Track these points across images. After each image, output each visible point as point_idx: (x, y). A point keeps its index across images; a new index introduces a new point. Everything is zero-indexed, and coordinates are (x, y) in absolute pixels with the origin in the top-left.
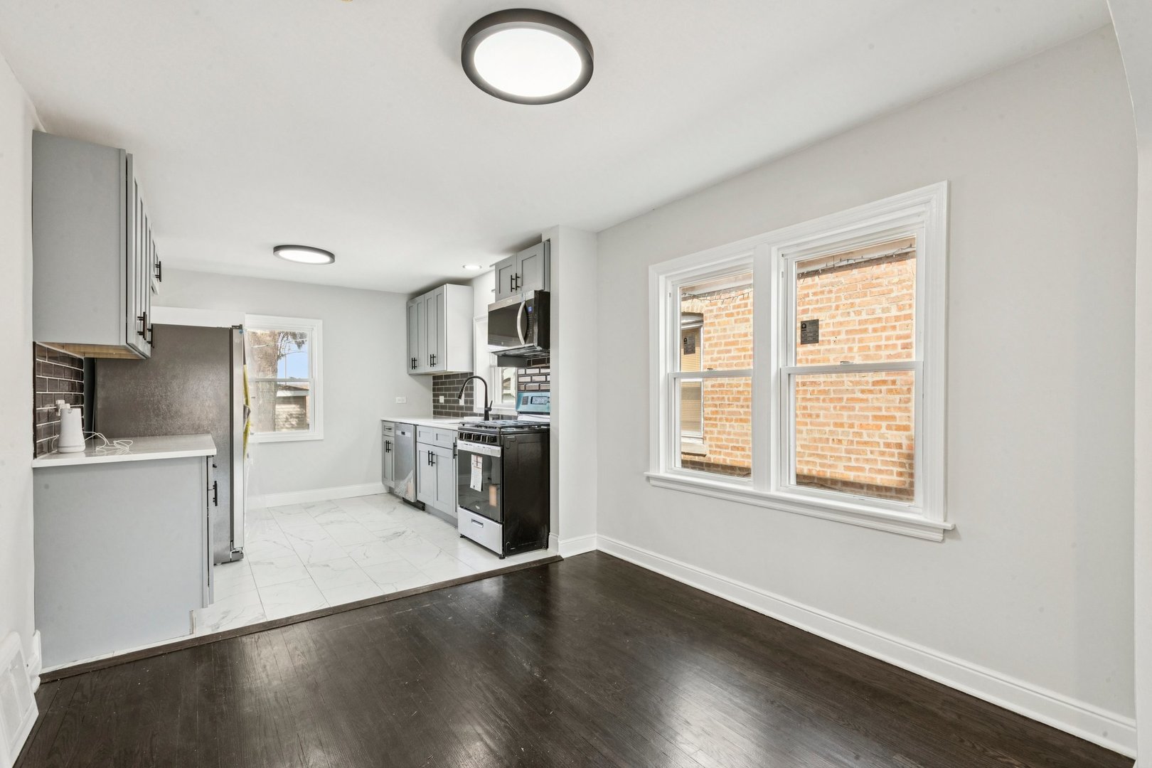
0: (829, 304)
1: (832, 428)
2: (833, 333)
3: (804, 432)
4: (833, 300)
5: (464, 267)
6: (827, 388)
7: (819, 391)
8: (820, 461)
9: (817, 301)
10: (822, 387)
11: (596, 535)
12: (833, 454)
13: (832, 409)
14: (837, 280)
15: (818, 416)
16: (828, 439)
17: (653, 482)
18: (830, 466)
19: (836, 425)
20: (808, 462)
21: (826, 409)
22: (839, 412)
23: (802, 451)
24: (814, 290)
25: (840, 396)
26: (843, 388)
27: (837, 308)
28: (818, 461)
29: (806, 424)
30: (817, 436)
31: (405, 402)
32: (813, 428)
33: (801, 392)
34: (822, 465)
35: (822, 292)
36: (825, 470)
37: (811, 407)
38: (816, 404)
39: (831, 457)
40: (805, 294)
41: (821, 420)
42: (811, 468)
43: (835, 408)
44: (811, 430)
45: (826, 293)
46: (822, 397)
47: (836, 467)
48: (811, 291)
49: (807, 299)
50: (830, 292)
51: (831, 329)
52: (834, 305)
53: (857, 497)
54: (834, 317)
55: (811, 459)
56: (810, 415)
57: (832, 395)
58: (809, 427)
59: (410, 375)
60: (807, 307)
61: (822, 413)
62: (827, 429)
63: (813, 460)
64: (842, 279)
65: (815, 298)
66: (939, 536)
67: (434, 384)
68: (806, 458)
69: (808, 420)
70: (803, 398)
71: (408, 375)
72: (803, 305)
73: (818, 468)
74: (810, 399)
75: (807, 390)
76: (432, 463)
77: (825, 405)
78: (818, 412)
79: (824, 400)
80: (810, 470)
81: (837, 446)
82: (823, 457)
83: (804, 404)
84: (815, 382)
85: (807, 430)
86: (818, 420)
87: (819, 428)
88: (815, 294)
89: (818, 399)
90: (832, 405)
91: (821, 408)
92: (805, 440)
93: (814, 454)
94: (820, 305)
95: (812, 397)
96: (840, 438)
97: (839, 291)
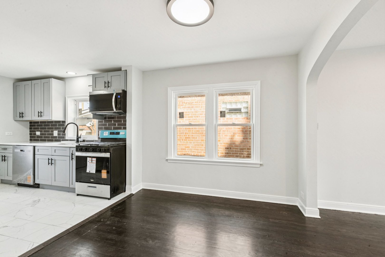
0: (199, 106)
1: (200, 141)
2: (201, 114)
3: (192, 143)
4: (200, 105)
5: (67, 72)
6: (199, 130)
7: (197, 131)
8: (197, 151)
9: (196, 104)
10: (197, 130)
11: (142, 183)
12: (200, 149)
13: (200, 136)
14: (201, 99)
15: (196, 138)
16: (199, 145)
17: (169, 161)
18: (200, 152)
19: (201, 140)
20: (193, 152)
21: (199, 136)
22: (202, 137)
23: (192, 148)
24: (195, 101)
25: (203, 132)
26: (203, 130)
27: (202, 107)
28: (196, 151)
29: (193, 140)
30: (196, 144)
31: (12, 134)
32: (195, 141)
33: (191, 131)
34: (198, 152)
35: (197, 102)
36: (198, 153)
37: (194, 135)
38: (196, 135)
39: (200, 150)
40: (192, 102)
41: (197, 139)
42: (194, 153)
43: (201, 135)
44: (194, 142)
45: (198, 102)
46: (197, 132)
47: (201, 152)
48: (194, 101)
49: (193, 104)
50: (200, 102)
51: (200, 113)
52: (201, 106)
53: (237, 159)
54: (201, 110)
55: (194, 151)
56: (194, 138)
57: (200, 132)
58: (194, 141)
59: (15, 120)
60: (193, 106)
61: (197, 137)
62: (199, 142)
63: (195, 151)
64: (203, 99)
65: (195, 104)
66: (259, 166)
67: (30, 126)
68: (193, 151)
69: (194, 139)
70: (192, 133)
71: (14, 121)
72: (192, 105)
73: (196, 153)
74: (194, 133)
75: (193, 130)
76: (52, 164)
77: (198, 135)
78: (196, 137)
79: (198, 133)
80: (194, 154)
81: (202, 146)
82: (198, 150)
83: (192, 134)
84: (195, 128)
85: (193, 142)
86: (196, 139)
87: (197, 141)
88: (195, 102)
89: (196, 133)
90: (200, 135)
91: (197, 136)
92: (193, 145)
93: (195, 149)
94: (197, 106)
95: (195, 132)
96: (203, 144)
97: (202, 102)
